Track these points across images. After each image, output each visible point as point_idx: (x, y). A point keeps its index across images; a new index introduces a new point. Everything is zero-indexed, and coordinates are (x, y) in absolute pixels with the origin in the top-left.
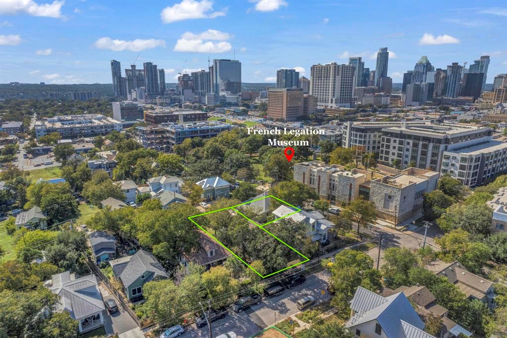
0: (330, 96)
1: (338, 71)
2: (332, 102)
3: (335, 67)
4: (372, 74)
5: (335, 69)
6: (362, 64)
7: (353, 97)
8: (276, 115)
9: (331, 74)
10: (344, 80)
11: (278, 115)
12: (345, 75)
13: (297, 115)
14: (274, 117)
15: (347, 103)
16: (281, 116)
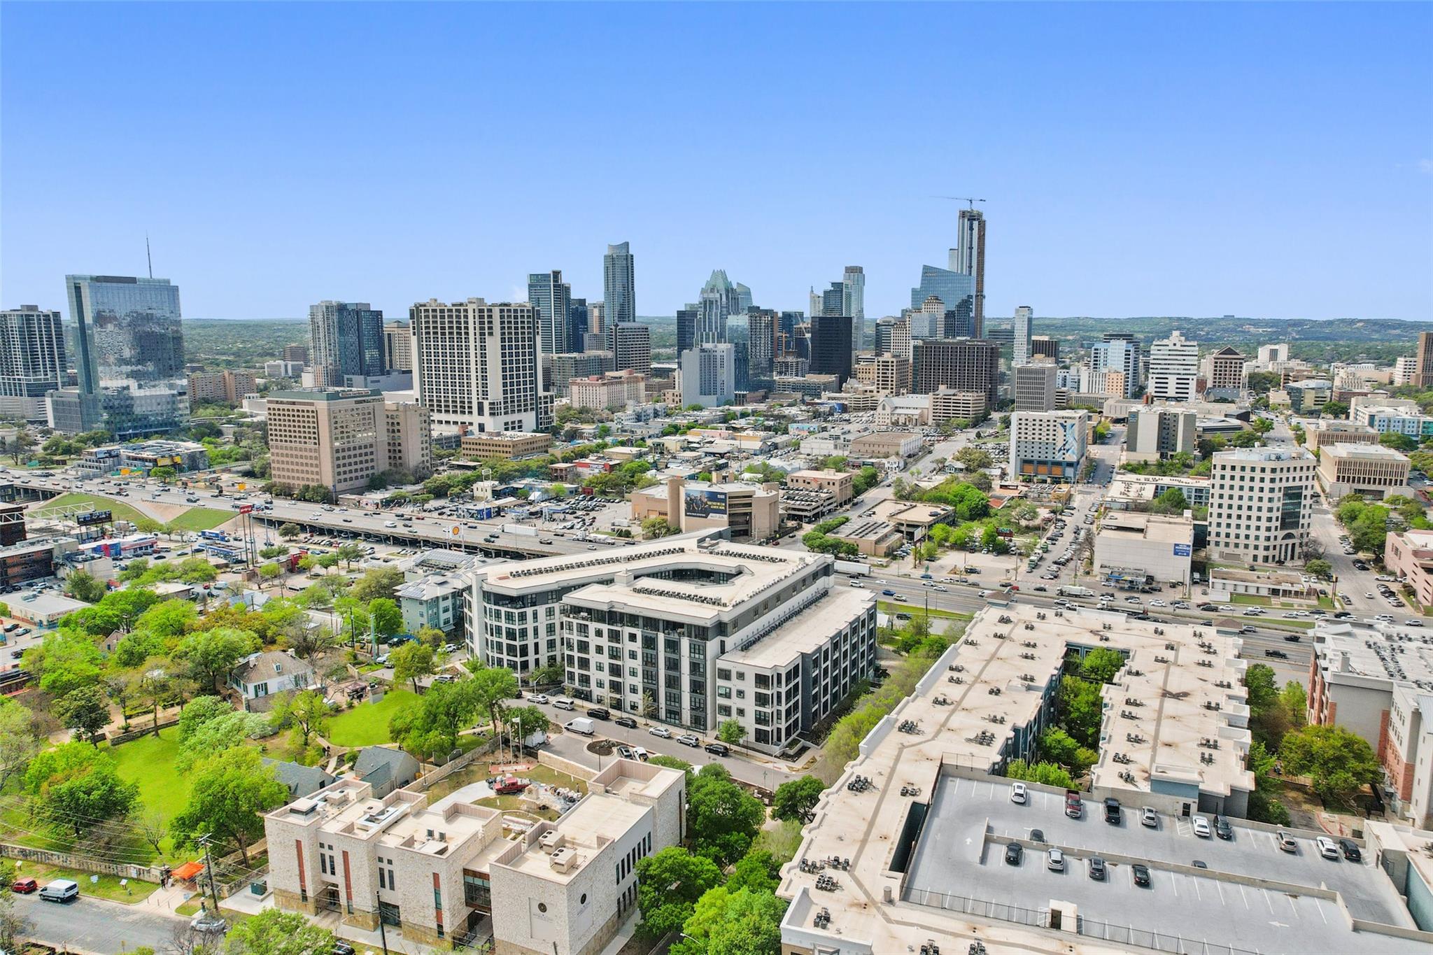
0: (474, 396)
1: (490, 322)
2: (481, 412)
3: (481, 311)
4: (596, 312)
5: (481, 317)
6: (562, 291)
7: (541, 393)
8: (301, 475)
9: (471, 331)
10: (510, 347)
11: (306, 476)
12: (510, 333)
13: (370, 472)
14: (296, 482)
15: (526, 410)
16: (315, 477)
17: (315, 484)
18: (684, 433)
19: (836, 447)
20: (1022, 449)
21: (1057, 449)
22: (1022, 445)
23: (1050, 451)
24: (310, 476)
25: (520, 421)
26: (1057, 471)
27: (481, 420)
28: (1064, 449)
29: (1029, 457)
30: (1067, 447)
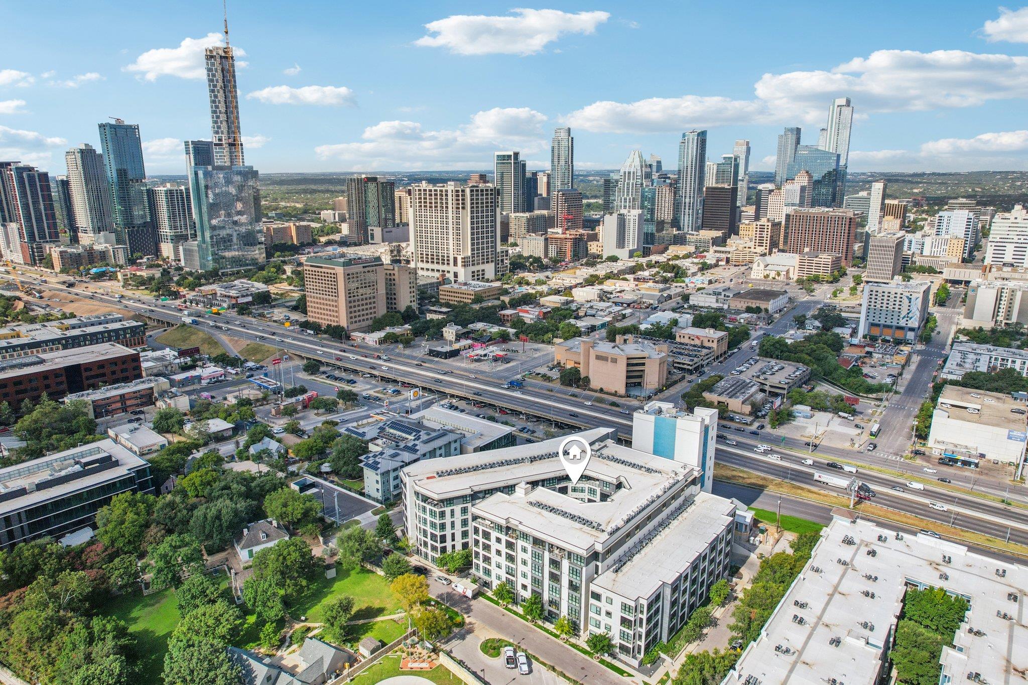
0: (451, 252)
1: (463, 200)
2: (455, 264)
3: (457, 191)
4: (544, 179)
5: (457, 195)
6: (520, 167)
7: (499, 249)
8: (326, 317)
9: (450, 206)
10: (477, 217)
11: (330, 318)
12: (477, 207)
13: (373, 316)
14: (323, 322)
15: (488, 262)
16: (336, 319)
17: (335, 324)
18: (601, 283)
19: (717, 301)
20: (871, 314)
21: (902, 316)
22: (872, 311)
23: (895, 317)
24: (332, 318)
25: (483, 270)
26: (899, 335)
27: (455, 269)
28: (908, 317)
29: (876, 322)
30: (910, 315)
